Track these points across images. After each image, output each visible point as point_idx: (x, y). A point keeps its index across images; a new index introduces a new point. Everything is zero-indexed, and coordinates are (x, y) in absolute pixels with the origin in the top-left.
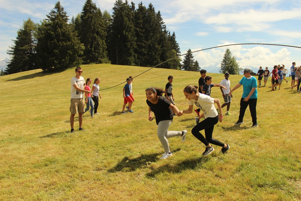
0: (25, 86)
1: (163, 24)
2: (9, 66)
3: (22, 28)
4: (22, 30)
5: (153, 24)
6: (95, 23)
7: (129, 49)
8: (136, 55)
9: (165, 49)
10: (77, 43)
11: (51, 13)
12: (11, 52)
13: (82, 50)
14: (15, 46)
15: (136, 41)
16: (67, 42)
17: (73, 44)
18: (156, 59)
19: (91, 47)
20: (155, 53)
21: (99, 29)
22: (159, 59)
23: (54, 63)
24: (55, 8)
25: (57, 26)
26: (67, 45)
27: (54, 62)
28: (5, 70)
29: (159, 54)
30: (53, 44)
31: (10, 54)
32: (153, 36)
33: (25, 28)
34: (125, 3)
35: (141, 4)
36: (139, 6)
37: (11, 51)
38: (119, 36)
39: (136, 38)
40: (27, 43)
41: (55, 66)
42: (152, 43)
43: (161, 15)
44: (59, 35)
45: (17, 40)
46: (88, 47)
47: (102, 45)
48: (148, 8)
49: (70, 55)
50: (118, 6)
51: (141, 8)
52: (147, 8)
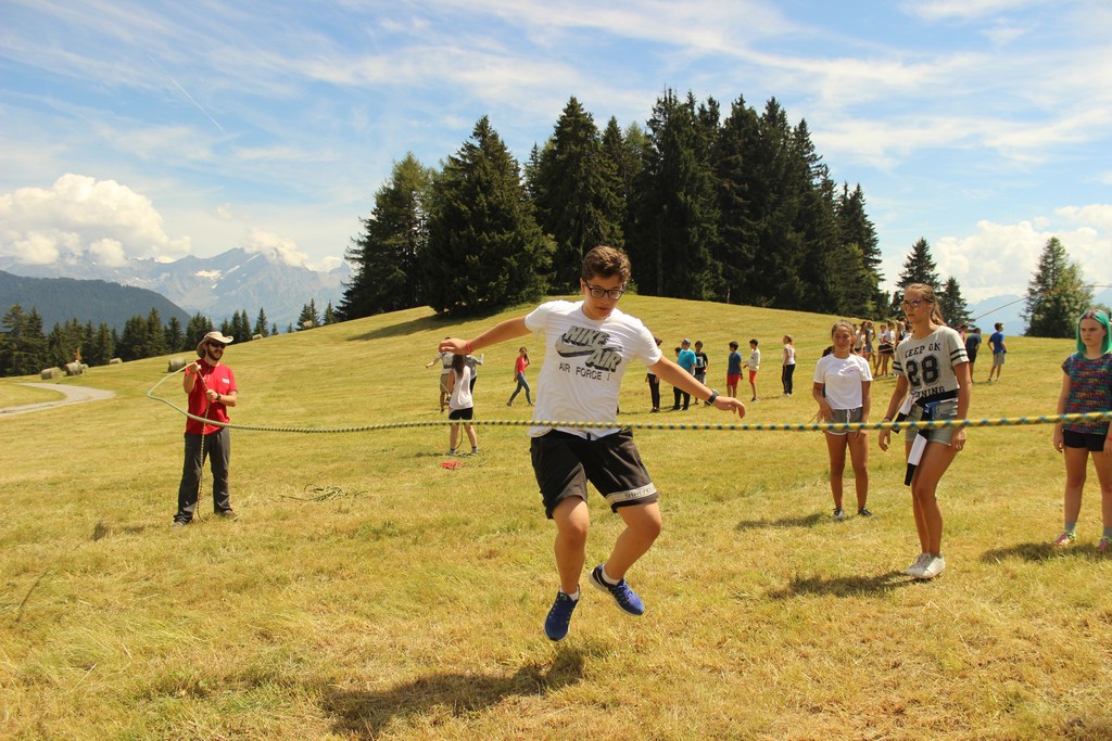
0: (384, 357)
1: (817, 163)
2: (348, 294)
3: (389, 184)
4: (389, 190)
5: (778, 166)
6: (588, 172)
7: (696, 246)
8: (720, 264)
9: (818, 243)
10: (534, 234)
11: (463, 150)
12: (355, 256)
13: (548, 253)
14: (368, 237)
15: (720, 223)
16: (503, 234)
17: (519, 238)
18: (785, 276)
19: (577, 243)
20: (785, 258)
21: (603, 190)
22: (797, 278)
23: (465, 292)
24: (475, 134)
25: (476, 188)
26: (502, 240)
27: (467, 290)
28: (338, 307)
29: (797, 262)
30: (464, 240)
31: (353, 259)
32: (777, 203)
33: (395, 184)
34: (686, 105)
35: (739, 101)
36: (734, 108)
37: (356, 252)
38: (665, 207)
39: (717, 214)
40: (401, 228)
41: (468, 302)
42: (774, 227)
43: (808, 132)
44: (482, 213)
45: (374, 218)
46: (569, 243)
47: (609, 236)
48: (764, 114)
49: (511, 270)
50: (664, 114)
51: (741, 116)
52: (760, 115)
